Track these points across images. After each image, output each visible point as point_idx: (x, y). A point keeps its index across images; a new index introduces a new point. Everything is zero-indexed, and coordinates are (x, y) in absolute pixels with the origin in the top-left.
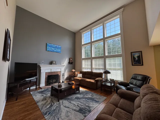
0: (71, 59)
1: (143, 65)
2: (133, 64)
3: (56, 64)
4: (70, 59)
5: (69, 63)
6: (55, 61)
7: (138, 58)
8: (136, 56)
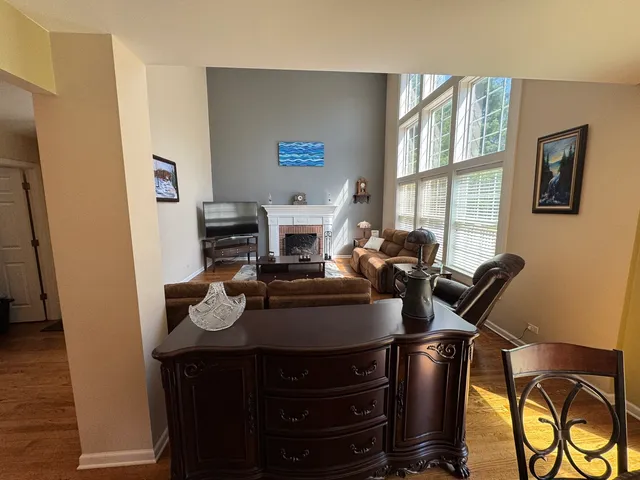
0: (363, 185)
2: (537, 207)
3: (306, 204)
4: (358, 184)
5: (356, 198)
6: (303, 195)
7: (560, 170)
8: (555, 159)
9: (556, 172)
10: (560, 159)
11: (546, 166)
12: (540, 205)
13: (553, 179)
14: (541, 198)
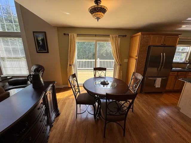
1: (48, 52)
7: (42, 42)
8: (40, 39)
9: (41, 42)
10: (41, 39)
11: (38, 40)
12: (39, 51)
13: (41, 44)
14: (38, 49)
